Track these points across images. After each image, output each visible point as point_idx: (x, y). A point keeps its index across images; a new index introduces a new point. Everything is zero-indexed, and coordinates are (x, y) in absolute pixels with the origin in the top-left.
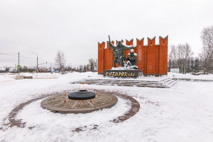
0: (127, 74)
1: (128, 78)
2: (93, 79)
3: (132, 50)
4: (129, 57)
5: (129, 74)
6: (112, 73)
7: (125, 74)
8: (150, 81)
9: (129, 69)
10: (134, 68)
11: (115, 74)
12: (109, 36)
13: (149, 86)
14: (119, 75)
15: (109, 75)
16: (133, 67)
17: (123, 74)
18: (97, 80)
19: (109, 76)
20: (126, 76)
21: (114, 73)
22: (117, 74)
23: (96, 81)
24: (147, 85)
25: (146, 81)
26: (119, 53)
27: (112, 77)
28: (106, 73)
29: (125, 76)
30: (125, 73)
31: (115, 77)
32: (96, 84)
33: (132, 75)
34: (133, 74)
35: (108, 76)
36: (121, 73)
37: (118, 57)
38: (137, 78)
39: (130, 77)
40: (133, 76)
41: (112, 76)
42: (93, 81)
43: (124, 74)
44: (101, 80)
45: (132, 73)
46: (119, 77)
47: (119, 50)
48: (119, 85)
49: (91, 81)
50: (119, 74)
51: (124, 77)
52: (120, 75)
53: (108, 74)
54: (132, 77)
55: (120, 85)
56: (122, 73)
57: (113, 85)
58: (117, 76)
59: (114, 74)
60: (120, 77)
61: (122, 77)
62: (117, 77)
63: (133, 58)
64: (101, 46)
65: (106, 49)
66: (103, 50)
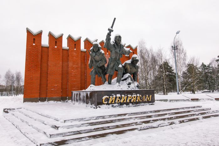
0: (141, 98)
1: (143, 104)
2: (103, 117)
5: (144, 97)
6: (114, 96)
7: (138, 98)
11: (120, 98)
12: (115, 19)
14: (128, 101)
15: (109, 102)
17: (135, 99)
20: (140, 100)
21: (118, 95)
22: (126, 98)
27: (115, 105)
28: (104, 98)
29: (137, 101)
30: (138, 95)
31: (121, 104)
33: (148, 99)
34: (149, 96)
35: (108, 104)
36: (130, 96)
38: (154, 103)
39: (145, 102)
40: (150, 100)
41: (115, 103)
42: (112, 121)
44: (125, 114)
45: (147, 95)
46: (127, 104)
48: (181, 122)
49: (107, 122)
50: (129, 99)
51: (136, 103)
53: (108, 100)
54: (148, 102)
55: (183, 122)
56: (133, 96)
57: (171, 124)
58: (125, 103)
59: (119, 98)
60: (131, 104)
61: (132, 103)
62: (125, 105)
64: (34, 39)
65: (48, 48)
66: (41, 48)
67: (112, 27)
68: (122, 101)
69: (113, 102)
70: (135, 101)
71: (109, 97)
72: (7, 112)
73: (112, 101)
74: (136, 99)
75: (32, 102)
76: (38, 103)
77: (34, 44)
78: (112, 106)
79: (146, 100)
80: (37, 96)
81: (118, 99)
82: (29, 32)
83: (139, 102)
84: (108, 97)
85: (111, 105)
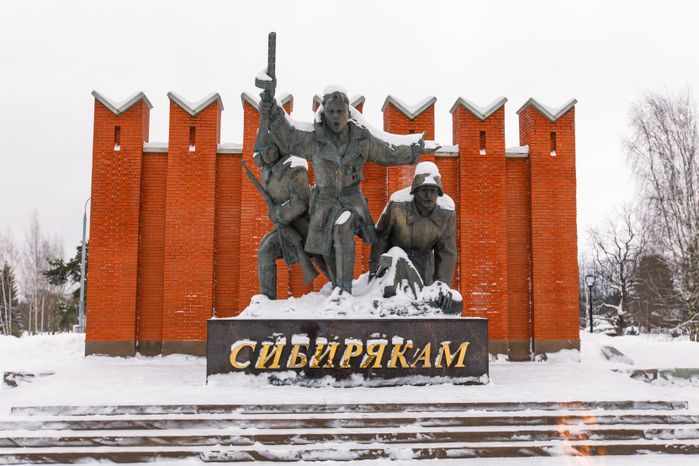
0: (408, 354)
1: (421, 379)
3: (429, 171)
4: (401, 219)
5: (427, 349)
6: (282, 342)
7: (395, 353)
8: (629, 405)
9: (412, 310)
10: (442, 303)
11: (309, 350)
12: (272, 38)
13: (656, 441)
14: (344, 363)
15: (259, 364)
16: (432, 292)
17: (379, 354)
18: (186, 408)
19: (257, 372)
20: (403, 361)
21: (301, 339)
22: (333, 349)
23: (180, 423)
24: (640, 434)
25: (607, 405)
26: (331, 186)
27: (282, 376)
28: (236, 347)
29: (391, 364)
30: (397, 340)
31: (313, 374)
32: (207, 451)
33: (450, 358)
34: (454, 349)
35: (252, 370)
36: (358, 343)
37: (317, 217)
38: (483, 379)
39: (432, 372)
40: (460, 364)
41: (283, 368)
42: (150, 425)
43: (389, 347)
44: (229, 408)
46: (341, 374)
47: (328, 163)
48: (425, 455)
49: (132, 425)
50: (348, 354)
51: (387, 374)
52: (355, 361)
53: (253, 355)
54: (451, 371)
55: (442, 454)
56: (371, 343)
57: (371, 455)
58: (330, 372)
59: (303, 348)
60: (357, 378)
61: (367, 373)
62: (330, 379)
63: (428, 231)
64: (118, 129)
65: (164, 155)
66: (138, 161)
67: (271, 71)
68: (313, 362)
69: (275, 365)
70: (377, 364)
71: (259, 347)
72: (13, 384)
73: (271, 361)
74: (387, 356)
75: (113, 355)
76: (130, 361)
77: (117, 148)
78: (272, 380)
79: (438, 364)
80: (128, 333)
81: (295, 353)
82: (101, 107)
83: (399, 372)
84: (253, 344)
85: (266, 375)
